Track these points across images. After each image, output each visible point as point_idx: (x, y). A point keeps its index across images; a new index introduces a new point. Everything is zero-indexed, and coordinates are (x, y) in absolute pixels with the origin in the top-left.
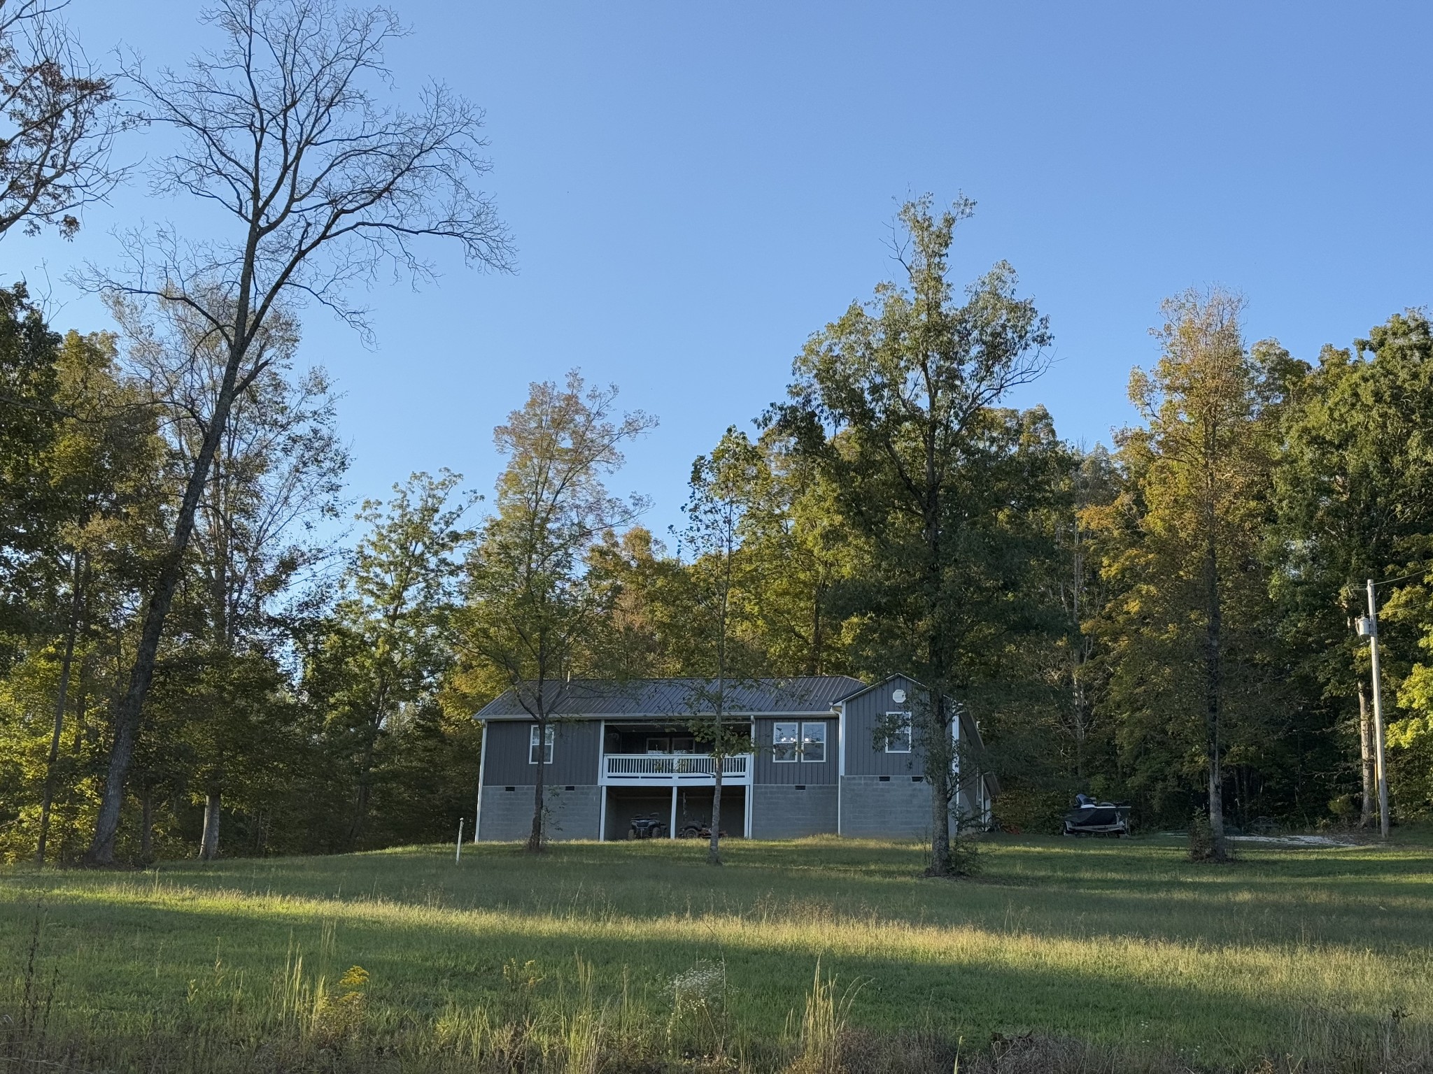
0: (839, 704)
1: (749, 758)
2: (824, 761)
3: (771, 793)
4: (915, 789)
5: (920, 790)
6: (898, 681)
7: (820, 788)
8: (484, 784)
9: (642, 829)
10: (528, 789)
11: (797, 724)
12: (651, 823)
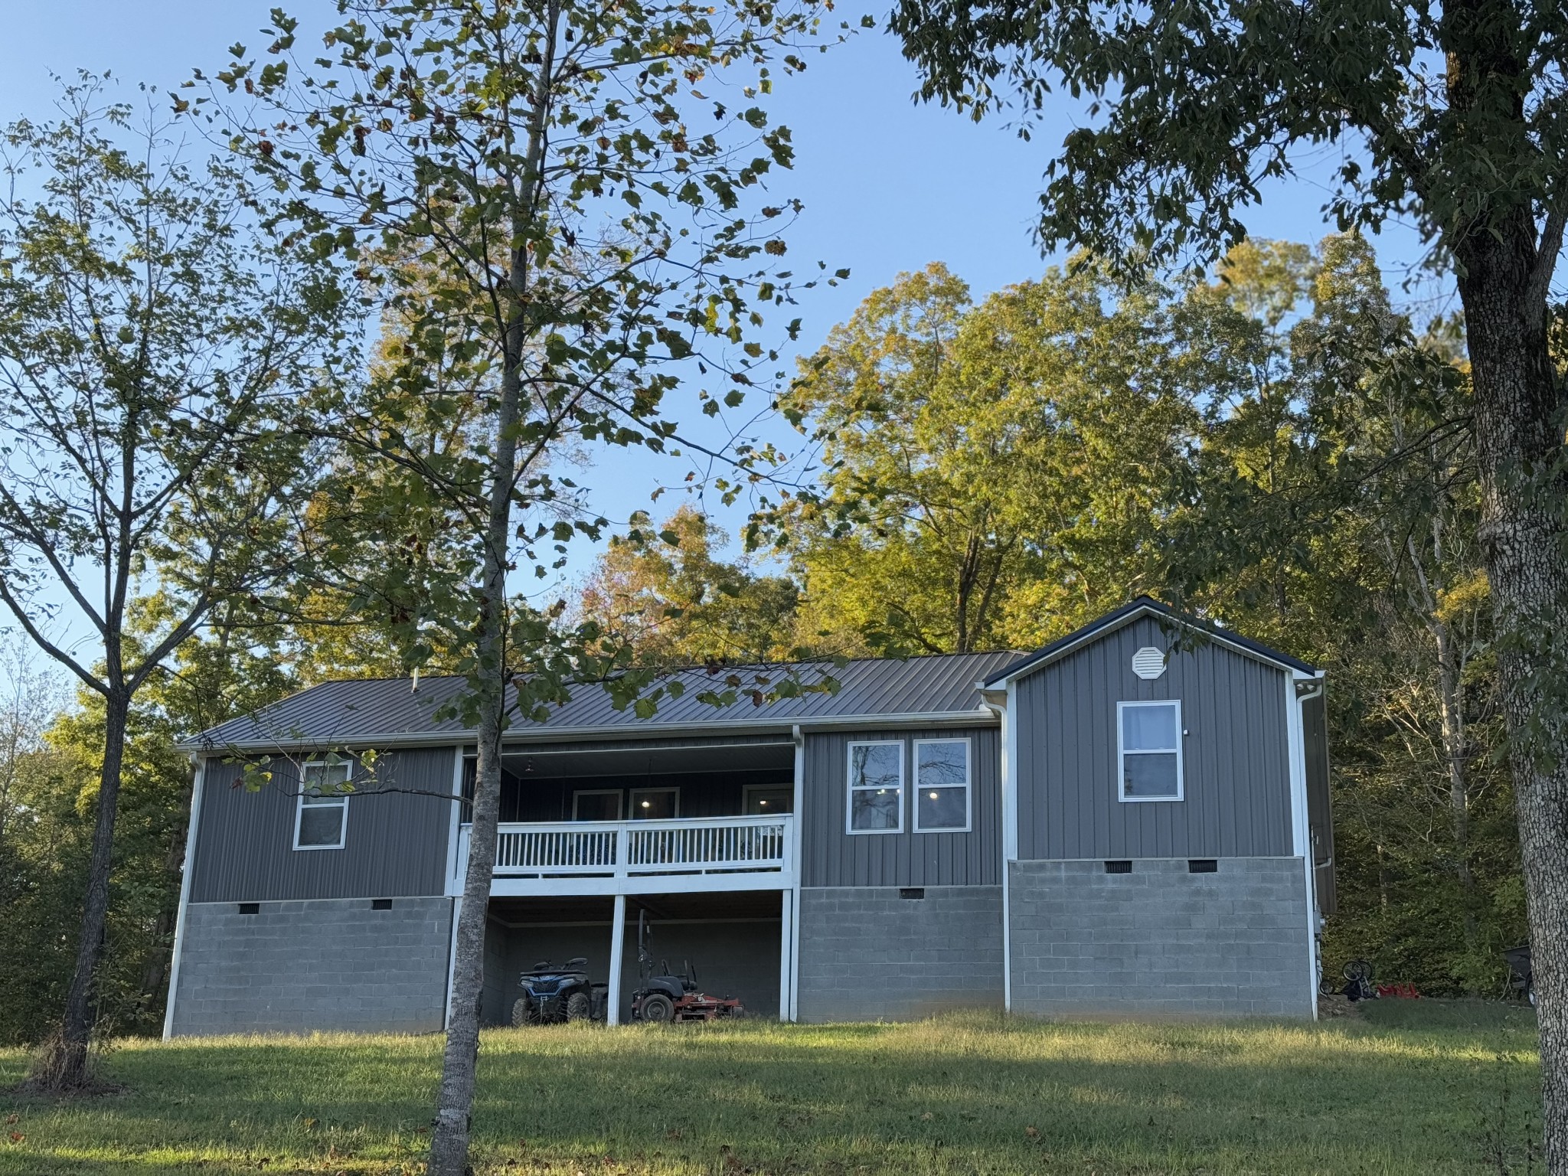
0: (1000, 685)
1: (790, 826)
2: (968, 828)
3: (843, 906)
4: (1197, 892)
5: (1211, 893)
6: (1143, 628)
7: (960, 893)
8: (191, 900)
9: (544, 998)
10: (288, 908)
11: (901, 744)
12: (566, 982)
